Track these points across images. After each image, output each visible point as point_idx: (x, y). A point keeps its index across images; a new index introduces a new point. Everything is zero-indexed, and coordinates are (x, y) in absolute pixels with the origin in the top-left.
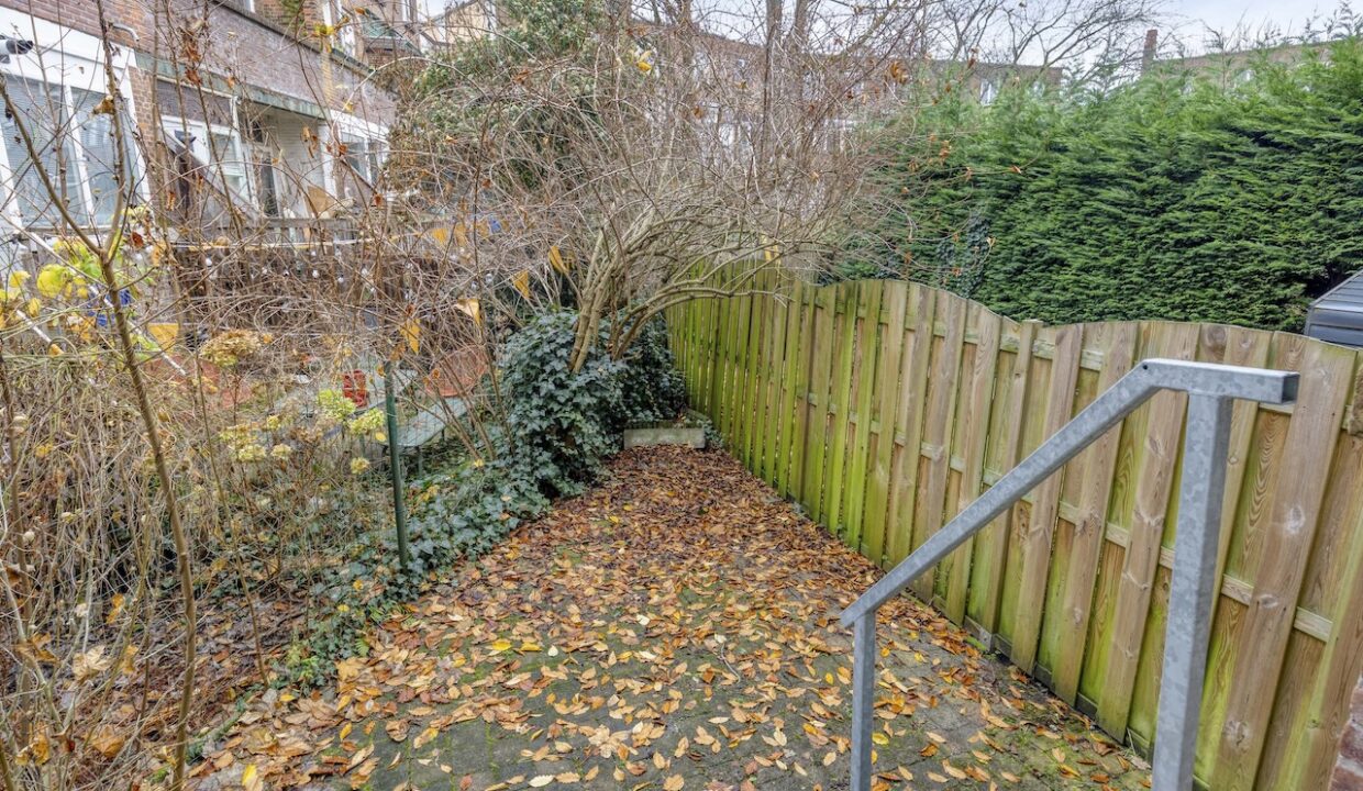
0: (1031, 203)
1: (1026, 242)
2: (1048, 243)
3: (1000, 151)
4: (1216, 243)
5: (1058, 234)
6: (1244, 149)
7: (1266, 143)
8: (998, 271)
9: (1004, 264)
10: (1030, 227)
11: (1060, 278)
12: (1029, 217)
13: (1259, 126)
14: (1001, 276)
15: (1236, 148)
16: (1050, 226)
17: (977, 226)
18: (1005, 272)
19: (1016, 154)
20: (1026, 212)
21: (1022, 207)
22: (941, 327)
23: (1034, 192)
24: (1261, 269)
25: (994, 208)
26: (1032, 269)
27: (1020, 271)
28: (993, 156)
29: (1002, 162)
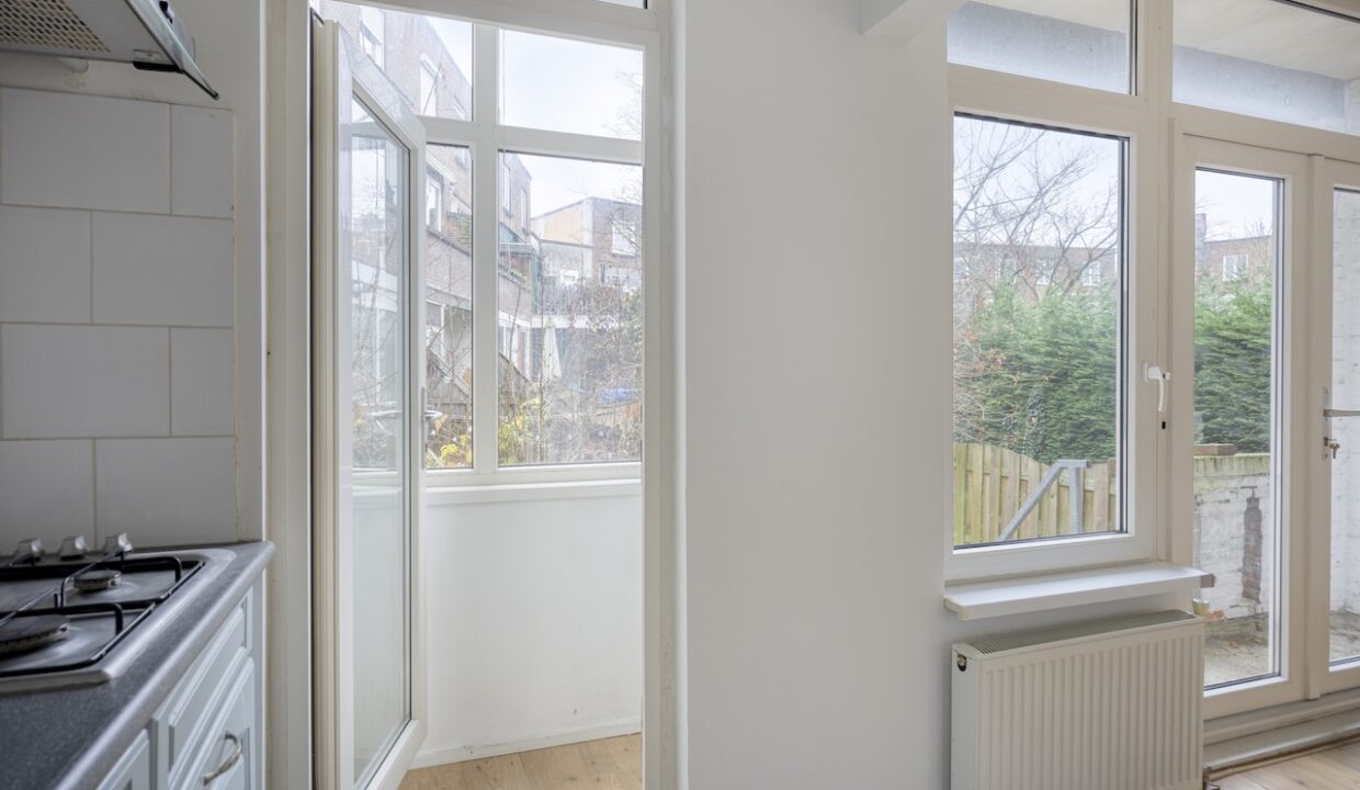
0: (1076, 387)
1: (1076, 417)
2: (1093, 418)
3: (1048, 346)
4: (1219, 419)
5: (1101, 411)
6: (1230, 351)
7: (1245, 347)
8: (1055, 441)
9: (1060, 434)
10: (1078, 405)
11: (1106, 446)
12: (1076, 397)
13: (1238, 336)
14: (1058, 445)
15: (1223, 351)
16: (1094, 404)
17: (1035, 404)
18: (1061, 441)
19: (1060, 349)
20: (1073, 393)
21: (1070, 390)
22: (1005, 472)
23: (1078, 378)
24: (1255, 439)
25: (1047, 390)
26: (1083, 439)
27: (1073, 440)
28: (1042, 350)
29: (1050, 354)
